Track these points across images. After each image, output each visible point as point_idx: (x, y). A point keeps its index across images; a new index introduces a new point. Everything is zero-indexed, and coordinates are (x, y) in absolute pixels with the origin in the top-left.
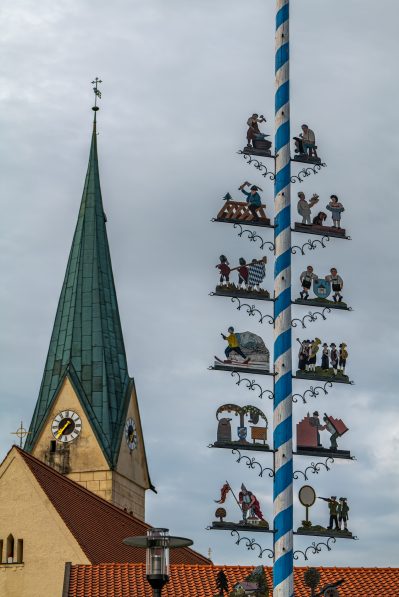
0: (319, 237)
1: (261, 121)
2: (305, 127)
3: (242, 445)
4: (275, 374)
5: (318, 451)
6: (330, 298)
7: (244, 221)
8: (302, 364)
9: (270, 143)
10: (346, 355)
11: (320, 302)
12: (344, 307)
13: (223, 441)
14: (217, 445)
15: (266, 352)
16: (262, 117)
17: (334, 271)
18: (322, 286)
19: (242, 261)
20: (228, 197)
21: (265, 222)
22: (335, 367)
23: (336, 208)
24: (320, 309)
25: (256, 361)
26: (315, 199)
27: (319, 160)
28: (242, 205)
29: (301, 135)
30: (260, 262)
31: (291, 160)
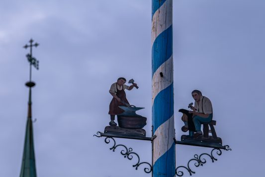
1: (130, 88)
2: (197, 94)
9: (145, 119)
16: (132, 81)
27: (220, 140)
29: (190, 106)
31: (176, 142)
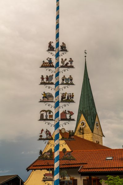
0: (67, 68)
1: (52, 43)
2: (63, 43)
3: (46, 119)
4: (55, 102)
5: (66, 119)
6: (69, 83)
7: (48, 67)
8: (62, 99)
9: (54, 48)
10: (74, 96)
11: (67, 84)
12: (73, 84)
13: (42, 119)
14: (40, 120)
15: (53, 97)
17: (70, 76)
18: (67, 80)
19: (47, 76)
20: (44, 61)
21: (53, 66)
22: (71, 99)
23: (71, 61)
24: (67, 85)
25: (50, 99)
26: (66, 60)
27: (67, 50)
28: (47, 63)
29: (62, 45)
30: (51, 76)
31: (59, 51)
